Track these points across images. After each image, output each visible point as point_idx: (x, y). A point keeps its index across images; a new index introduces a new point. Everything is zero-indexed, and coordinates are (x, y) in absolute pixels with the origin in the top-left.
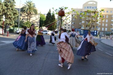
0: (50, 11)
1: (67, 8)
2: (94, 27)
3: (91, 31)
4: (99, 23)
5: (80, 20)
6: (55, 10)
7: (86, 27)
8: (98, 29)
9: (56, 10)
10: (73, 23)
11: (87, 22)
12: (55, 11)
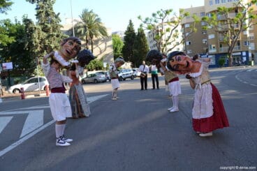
0: (131, 24)
1: (171, 11)
2: (239, 44)
3: (233, 54)
4: (250, 32)
5: (204, 33)
6: (144, 20)
7: (221, 46)
8: (250, 48)
9: (147, 19)
10: (188, 43)
11: (220, 36)
12: (145, 22)
